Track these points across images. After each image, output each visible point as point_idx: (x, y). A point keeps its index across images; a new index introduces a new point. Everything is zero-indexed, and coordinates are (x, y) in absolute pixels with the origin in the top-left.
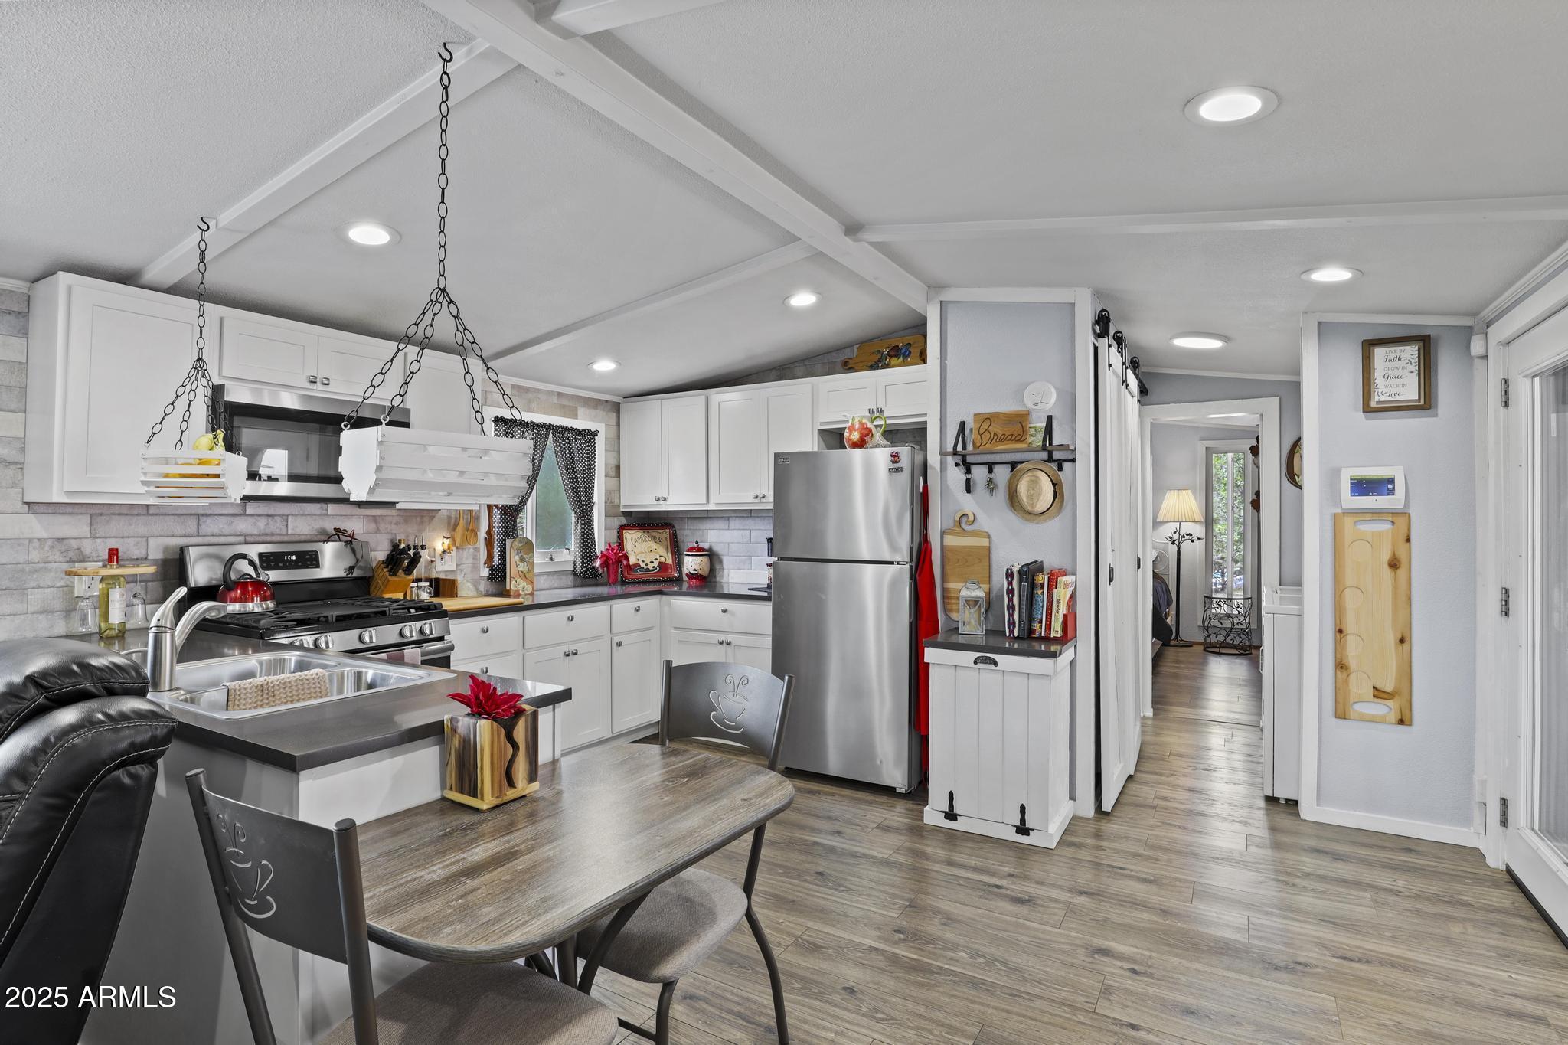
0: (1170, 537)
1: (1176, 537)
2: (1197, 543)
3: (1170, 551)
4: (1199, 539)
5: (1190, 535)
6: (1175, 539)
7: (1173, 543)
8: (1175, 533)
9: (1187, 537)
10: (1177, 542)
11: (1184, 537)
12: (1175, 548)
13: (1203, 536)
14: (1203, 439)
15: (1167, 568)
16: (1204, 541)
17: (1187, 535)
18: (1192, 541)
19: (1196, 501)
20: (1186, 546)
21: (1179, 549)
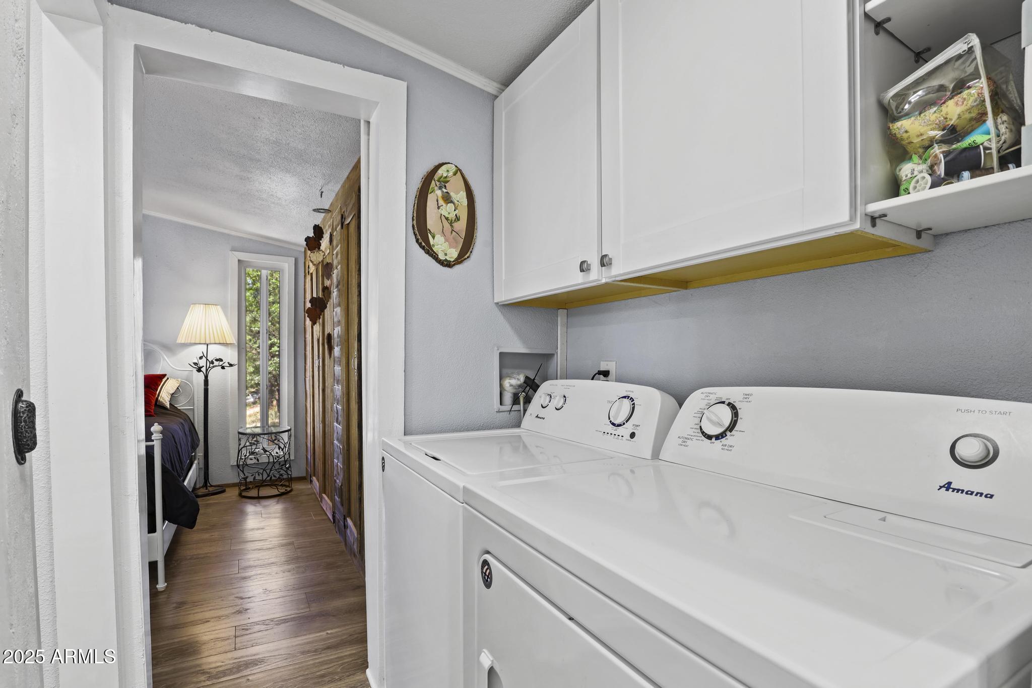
0: (195, 364)
1: (202, 363)
2: (228, 369)
3: (195, 382)
4: (231, 365)
5: (221, 360)
6: (201, 365)
7: (199, 370)
8: (201, 358)
9: (216, 363)
10: (204, 369)
11: (212, 362)
12: (201, 376)
13: (235, 361)
14: (234, 249)
15: (192, 401)
16: (236, 368)
17: (217, 360)
18: (223, 368)
19: (227, 320)
20: (215, 374)
21: (206, 377)
